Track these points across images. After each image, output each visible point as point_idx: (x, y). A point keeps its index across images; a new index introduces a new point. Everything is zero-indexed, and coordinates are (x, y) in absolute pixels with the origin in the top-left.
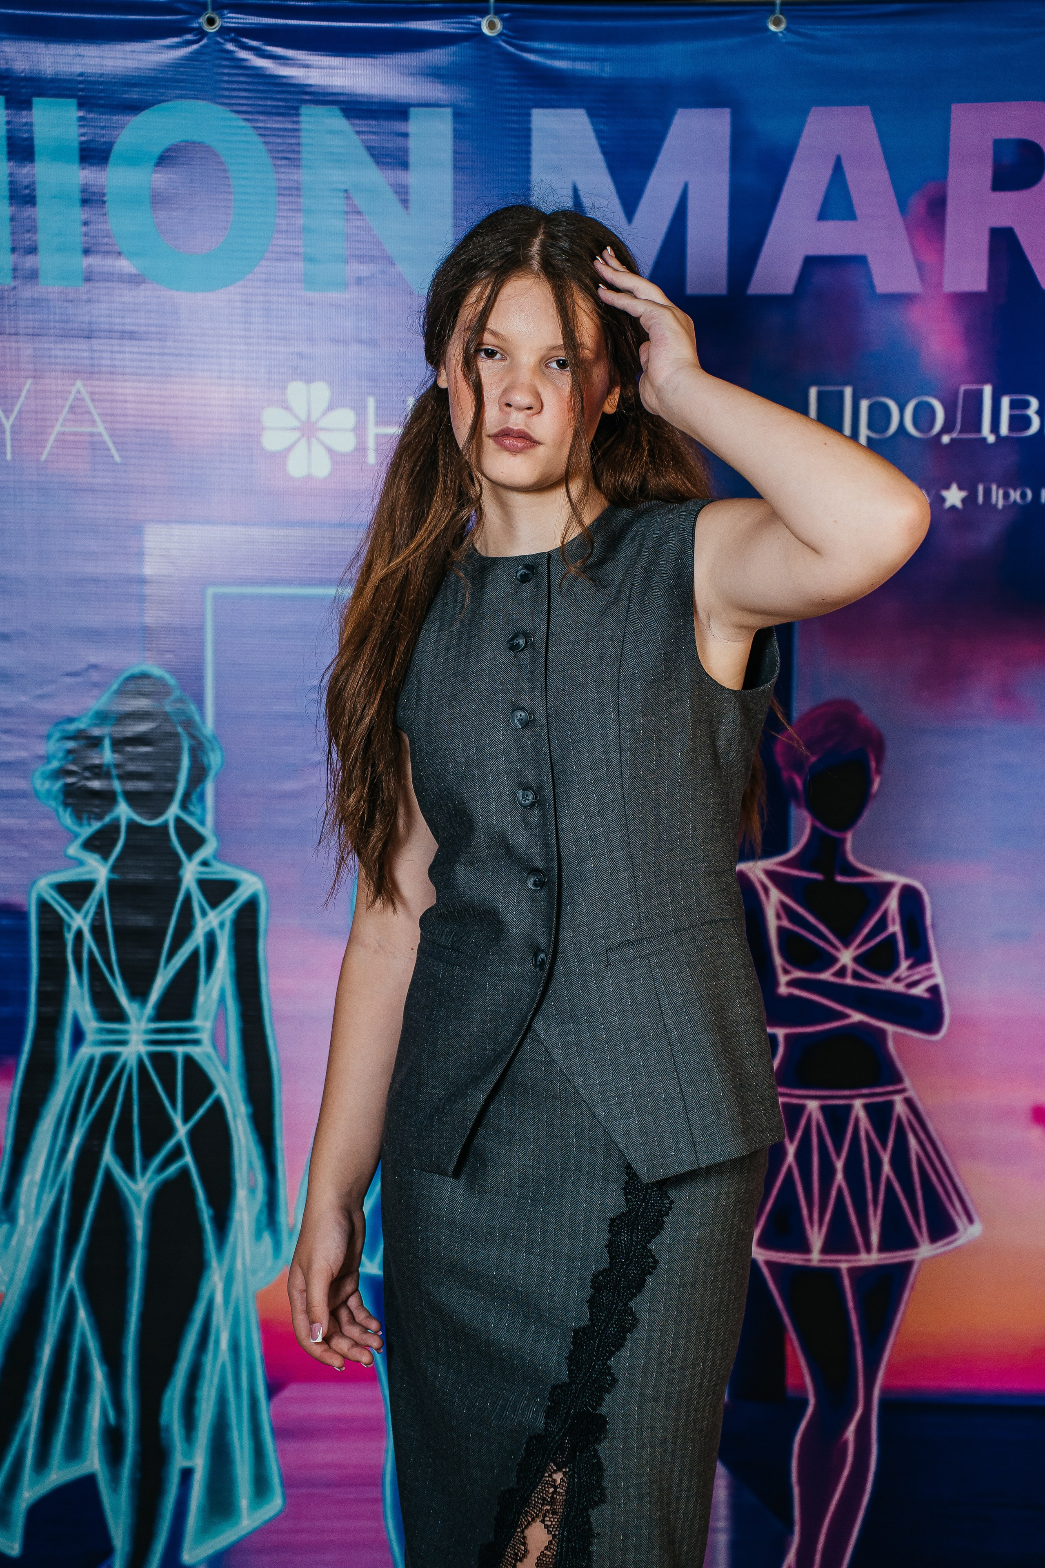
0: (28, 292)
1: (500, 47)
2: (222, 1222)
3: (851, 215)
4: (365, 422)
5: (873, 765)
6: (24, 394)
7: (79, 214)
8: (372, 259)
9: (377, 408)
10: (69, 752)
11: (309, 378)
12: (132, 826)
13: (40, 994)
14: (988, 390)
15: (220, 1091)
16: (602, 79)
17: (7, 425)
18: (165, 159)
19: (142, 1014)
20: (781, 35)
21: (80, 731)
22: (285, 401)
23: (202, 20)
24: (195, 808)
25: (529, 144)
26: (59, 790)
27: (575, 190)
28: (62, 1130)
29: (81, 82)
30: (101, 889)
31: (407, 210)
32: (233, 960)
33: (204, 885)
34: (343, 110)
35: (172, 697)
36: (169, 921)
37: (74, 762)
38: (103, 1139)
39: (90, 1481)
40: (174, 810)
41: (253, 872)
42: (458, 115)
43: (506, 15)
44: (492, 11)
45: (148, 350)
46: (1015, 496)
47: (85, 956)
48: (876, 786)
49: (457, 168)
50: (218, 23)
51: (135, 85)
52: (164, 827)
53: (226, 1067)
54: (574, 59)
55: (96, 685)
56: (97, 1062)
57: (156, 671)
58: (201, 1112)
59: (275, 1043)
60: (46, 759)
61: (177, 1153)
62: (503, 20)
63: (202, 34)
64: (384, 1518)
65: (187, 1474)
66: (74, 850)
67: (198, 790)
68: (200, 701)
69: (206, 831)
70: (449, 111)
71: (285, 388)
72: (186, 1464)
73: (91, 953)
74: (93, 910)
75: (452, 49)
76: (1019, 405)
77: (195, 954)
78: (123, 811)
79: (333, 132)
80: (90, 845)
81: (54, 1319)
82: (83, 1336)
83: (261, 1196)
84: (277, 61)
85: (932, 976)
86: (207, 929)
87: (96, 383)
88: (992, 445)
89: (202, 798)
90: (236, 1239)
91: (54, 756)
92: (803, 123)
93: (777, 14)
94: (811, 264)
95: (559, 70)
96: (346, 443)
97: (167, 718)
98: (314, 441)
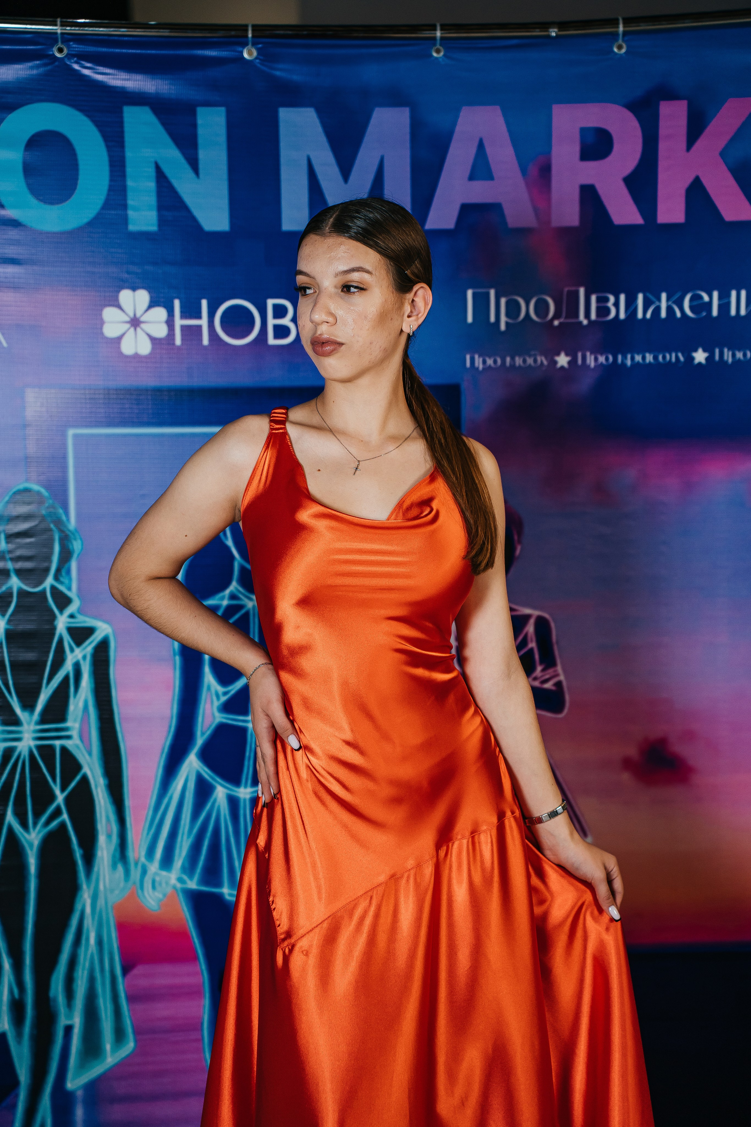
1: (256, 66)
2: (89, 858)
3: (489, 176)
4: (174, 316)
5: (516, 537)
8: (175, 208)
9: (181, 307)
11: (134, 289)
12: (22, 593)
14: (582, 291)
15: (86, 770)
16: (325, 88)
18: (33, 143)
19: (31, 721)
20: (441, 60)
22: (118, 303)
23: (55, 49)
24: (64, 579)
25: (278, 131)
27: (309, 160)
30: (1, 636)
31: (197, 175)
32: (92, 681)
33: (71, 630)
34: (151, 109)
35: (47, 505)
36: (48, 656)
38: (6, 805)
40: (50, 581)
41: (106, 621)
42: (228, 112)
43: (260, 46)
44: (250, 44)
46: (602, 359)
48: (518, 552)
50: (65, 51)
51: (8, 92)
52: (43, 593)
53: (90, 753)
54: (306, 75)
56: (1, 754)
57: (36, 487)
58: (73, 784)
59: (123, 736)
61: (58, 812)
62: (258, 50)
63: (54, 58)
64: (203, 1052)
65: (68, 1029)
67: (66, 566)
68: (65, 507)
69: (72, 594)
70: (223, 109)
71: (117, 294)
72: (69, 1022)
75: (224, 68)
76: (602, 300)
77: (66, 678)
78: (15, 583)
79: (145, 123)
83: (115, 839)
84: (106, 76)
85: (557, 675)
86: (74, 660)
88: (586, 326)
89: (69, 572)
90: (99, 869)
92: (457, 117)
93: (438, 46)
94: (466, 209)
95: (296, 82)
96: (161, 331)
97: (43, 518)
98: (138, 329)
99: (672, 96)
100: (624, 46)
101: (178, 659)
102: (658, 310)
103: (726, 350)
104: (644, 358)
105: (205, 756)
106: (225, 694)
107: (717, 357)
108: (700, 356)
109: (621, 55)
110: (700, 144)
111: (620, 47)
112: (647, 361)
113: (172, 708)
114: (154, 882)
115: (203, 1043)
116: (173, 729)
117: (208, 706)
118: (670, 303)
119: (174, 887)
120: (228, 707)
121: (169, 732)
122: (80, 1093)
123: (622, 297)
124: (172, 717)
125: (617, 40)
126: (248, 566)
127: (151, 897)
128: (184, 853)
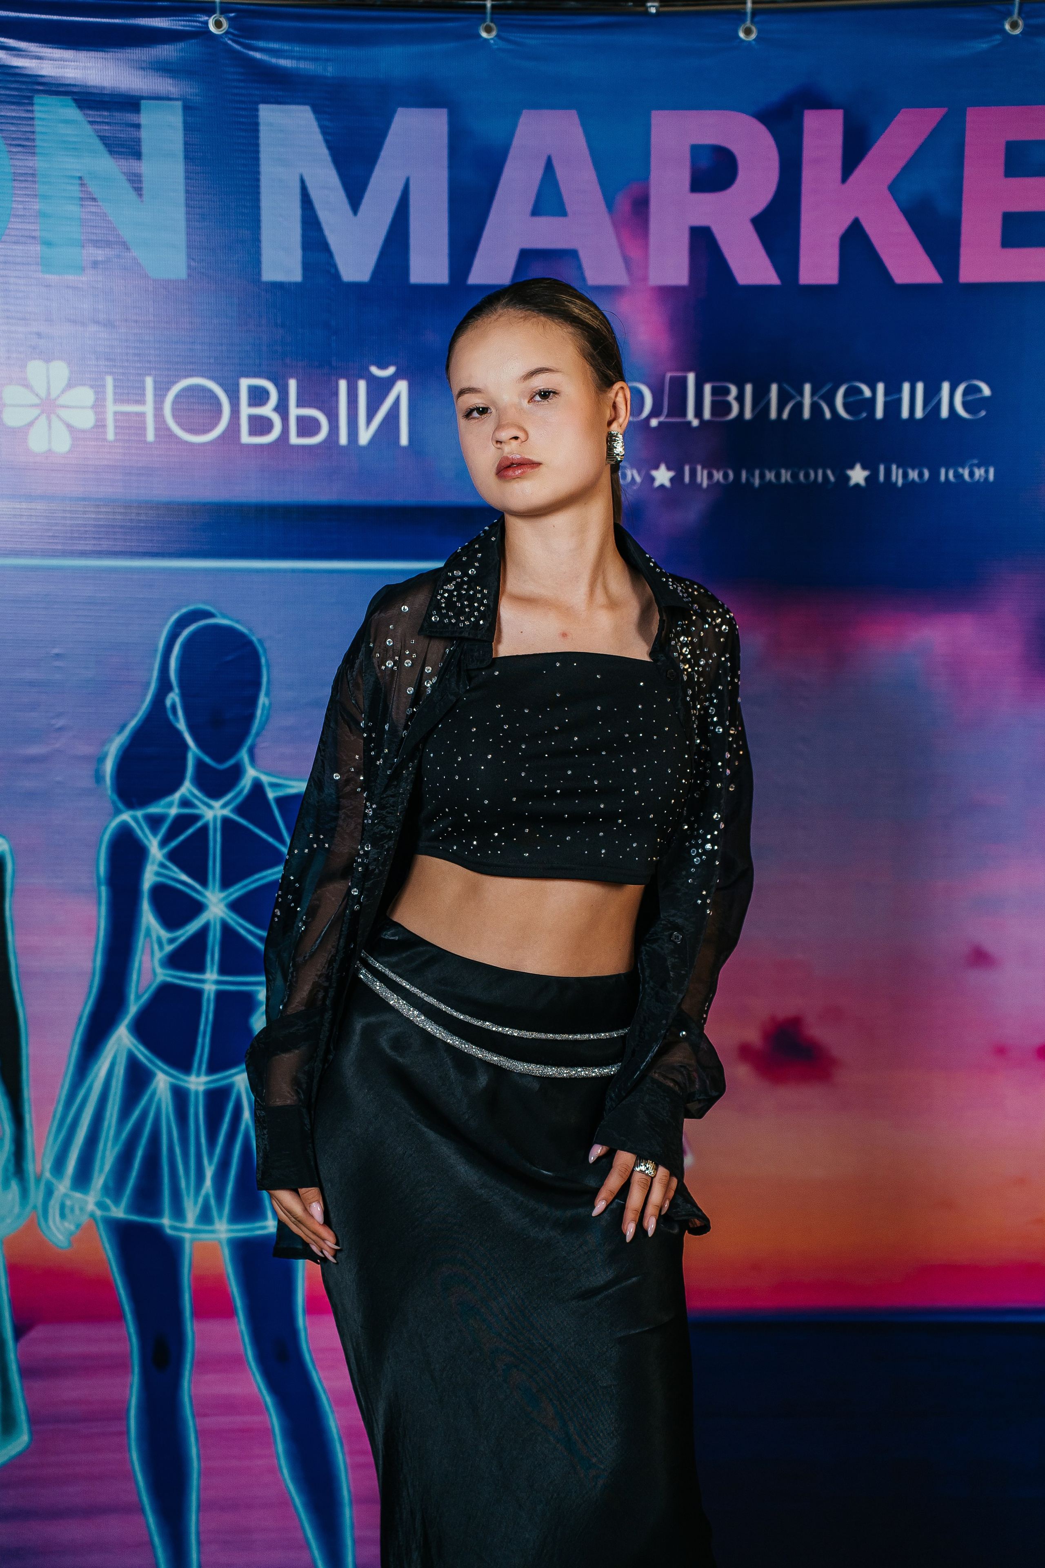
1: (226, 44)
3: (562, 211)
4: (104, 399)
8: (108, 244)
9: (115, 387)
11: (48, 359)
14: (691, 378)
16: (326, 78)
20: (492, 42)
22: (25, 379)
25: (257, 138)
27: (302, 181)
31: (141, 198)
34: (75, 100)
42: (188, 108)
43: (232, 15)
44: (218, 12)
46: (718, 476)
49: (189, 157)
54: (299, 58)
59: (22, 998)
62: (229, 19)
64: (129, 1450)
70: (179, 104)
71: (26, 366)
75: (181, 45)
76: (720, 392)
79: (66, 122)
83: (8, 1147)
84: (9, 52)
88: (697, 428)
92: (515, 126)
93: (488, 22)
94: (526, 256)
95: (285, 69)
96: (85, 420)
98: (53, 417)
99: (821, 103)
100: (754, 29)
101: (104, 889)
102: (799, 406)
103: (894, 467)
104: (778, 476)
105: (140, 1029)
106: (171, 941)
107: (882, 478)
108: (858, 475)
109: (749, 42)
110: (861, 172)
111: (748, 32)
112: (783, 480)
113: (94, 961)
114: (62, 1207)
115: (129, 1438)
116: (95, 990)
117: (146, 958)
118: (816, 399)
119: (92, 1216)
120: (175, 960)
121: (90, 992)
123: (749, 388)
124: (93, 974)
125: (744, 21)
126: (207, 760)
127: (58, 1228)
128: (108, 1167)
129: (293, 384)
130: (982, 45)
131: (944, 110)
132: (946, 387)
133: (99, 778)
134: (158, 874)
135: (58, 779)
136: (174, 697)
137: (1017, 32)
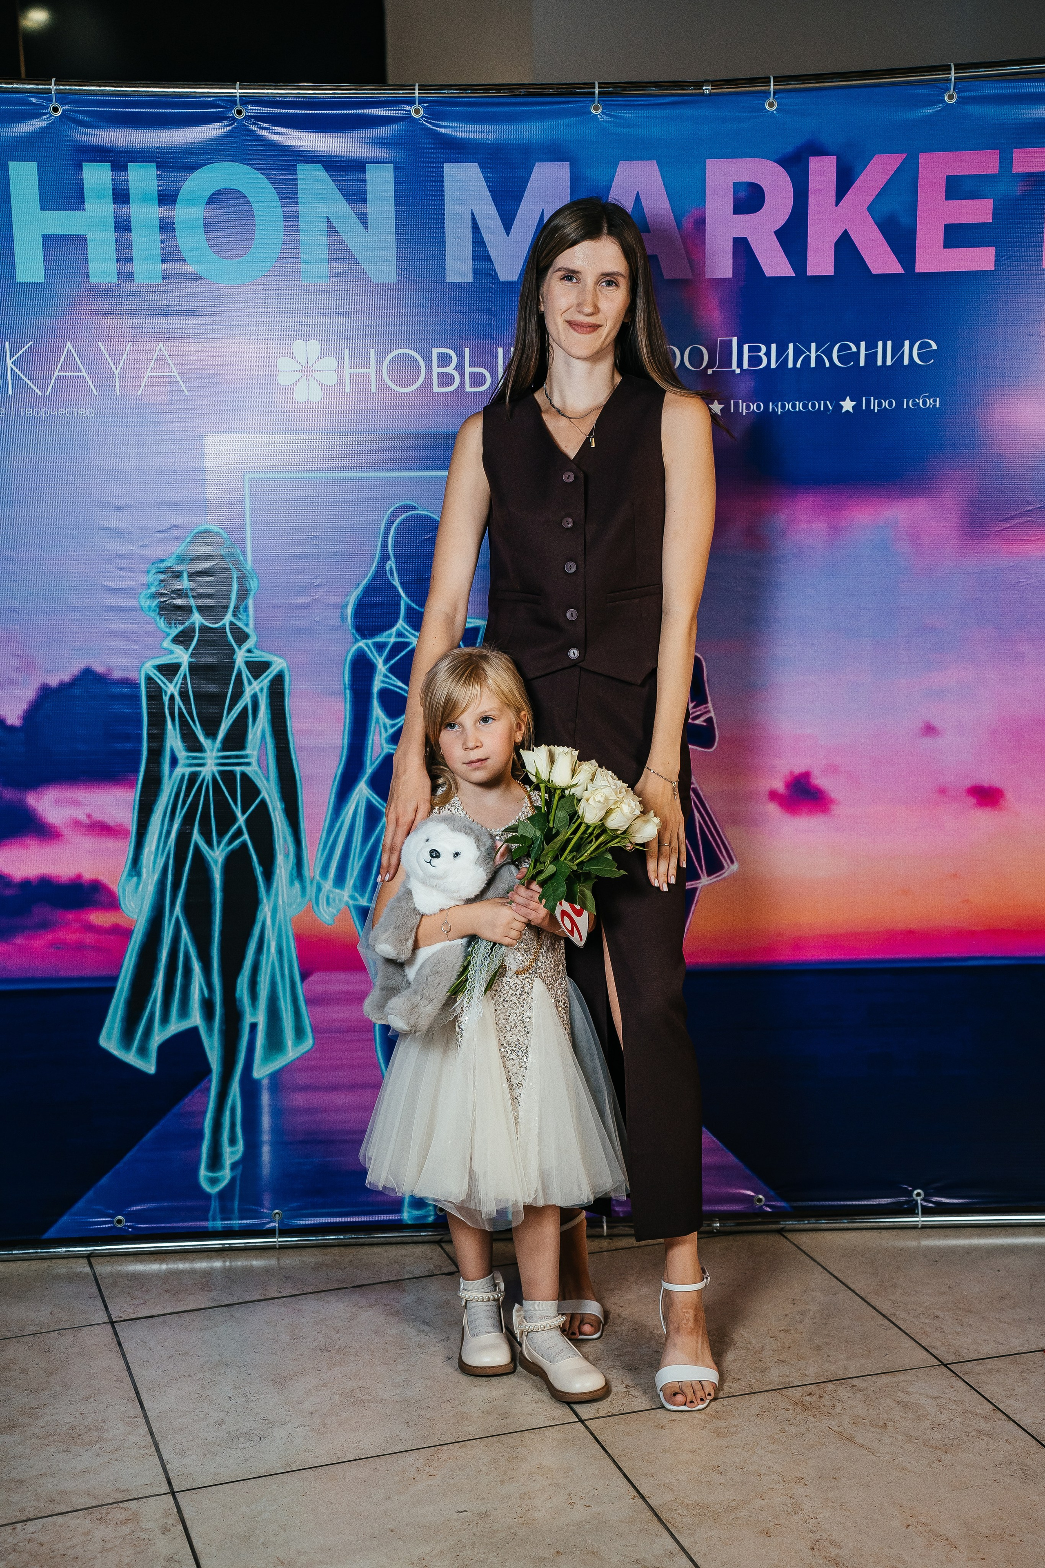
0: (128, 287)
1: (422, 124)
2: (269, 875)
4: (343, 365)
6: (126, 353)
7: (157, 236)
8: (345, 260)
9: (350, 356)
10: (162, 581)
11: (307, 338)
12: (204, 629)
13: (149, 735)
14: (735, 340)
15: (264, 794)
16: (489, 144)
17: (117, 372)
18: (213, 200)
19: (213, 748)
20: (599, 116)
21: (169, 567)
23: (234, 112)
24: (242, 616)
25: (443, 186)
26: (156, 606)
27: (473, 214)
28: (167, 819)
29: (158, 153)
30: (184, 669)
31: (367, 229)
32: (269, 712)
34: (324, 166)
35: (225, 545)
36: (228, 688)
37: (165, 587)
38: (193, 825)
39: (194, 1031)
40: (229, 617)
41: (281, 656)
42: (396, 168)
43: (426, 104)
44: (417, 102)
45: (204, 322)
46: (753, 407)
47: (176, 711)
49: (397, 202)
50: (244, 113)
51: (192, 153)
52: (224, 628)
53: (268, 779)
54: (470, 132)
55: (177, 538)
56: (186, 777)
57: (215, 529)
58: (253, 807)
59: (298, 764)
60: (148, 586)
61: (239, 833)
62: (424, 107)
63: (234, 119)
64: (376, 1051)
65: (254, 1027)
66: (167, 644)
67: (244, 604)
69: (250, 630)
70: (391, 165)
72: (254, 1021)
73: (180, 708)
74: (180, 681)
75: (394, 127)
76: (754, 350)
77: (245, 708)
78: (197, 619)
79: (318, 180)
80: (177, 640)
81: (168, 935)
82: (186, 944)
83: (292, 859)
84: (281, 136)
85: (709, 711)
86: (252, 692)
87: (171, 344)
88: (738, 375)
89: (246, 609)
90: (277, 887)
91: (152, 584)
92: (615, 171)
93: (596, 103)
95: (461, 139)
96: (331, 379)
97: (222, 558)
98: (310, 378)
99: (821, 151)
100: (775, 103)
101: (348, 691)
102: (808, 359)
103: (872, 399)
104: (794, 406)
105: (374, 784)
106: (393, 726)
107: (864, 406)
108: (848, 405)
109: (772, 112)
110: (848, 198)
111: (771, 105)
112: (797, 409)
113: (343, 739)
114: (328, 898)
115: (375, 1043)
116: (344, 758)
117: (377, 737)
118: (819, 353)
119: (347, 904)
120: (395, 739)
121: (341, 760)
122: (265, 1082)
123: (774, 347)
124: (343, 748)
125: (768, 98)
126: (414, 605)
127: (325, 912)
128: (356, 873)
129: (467, 350)
130: (929, 111)
131: (902, 156)
132: (907, 343)
133: (343, 618)
134: (383, 682)
135: (317, 619)
136: (391, 564)
137: (953, 101)
